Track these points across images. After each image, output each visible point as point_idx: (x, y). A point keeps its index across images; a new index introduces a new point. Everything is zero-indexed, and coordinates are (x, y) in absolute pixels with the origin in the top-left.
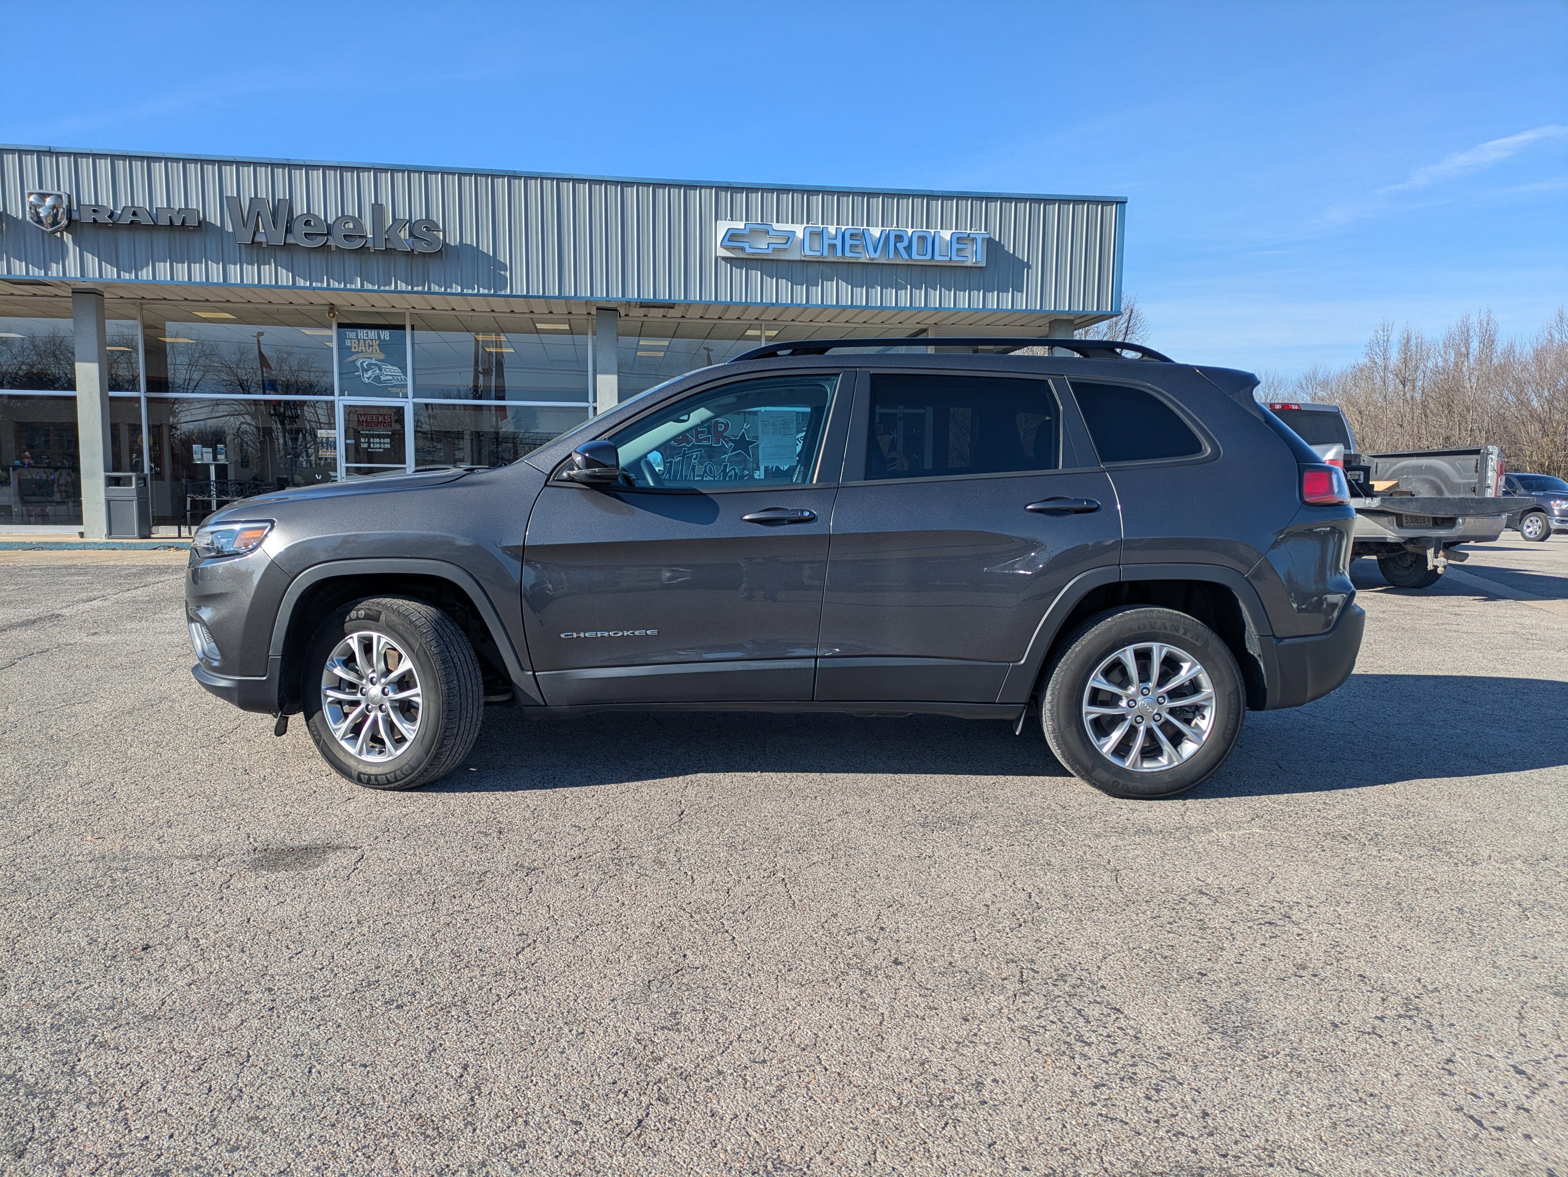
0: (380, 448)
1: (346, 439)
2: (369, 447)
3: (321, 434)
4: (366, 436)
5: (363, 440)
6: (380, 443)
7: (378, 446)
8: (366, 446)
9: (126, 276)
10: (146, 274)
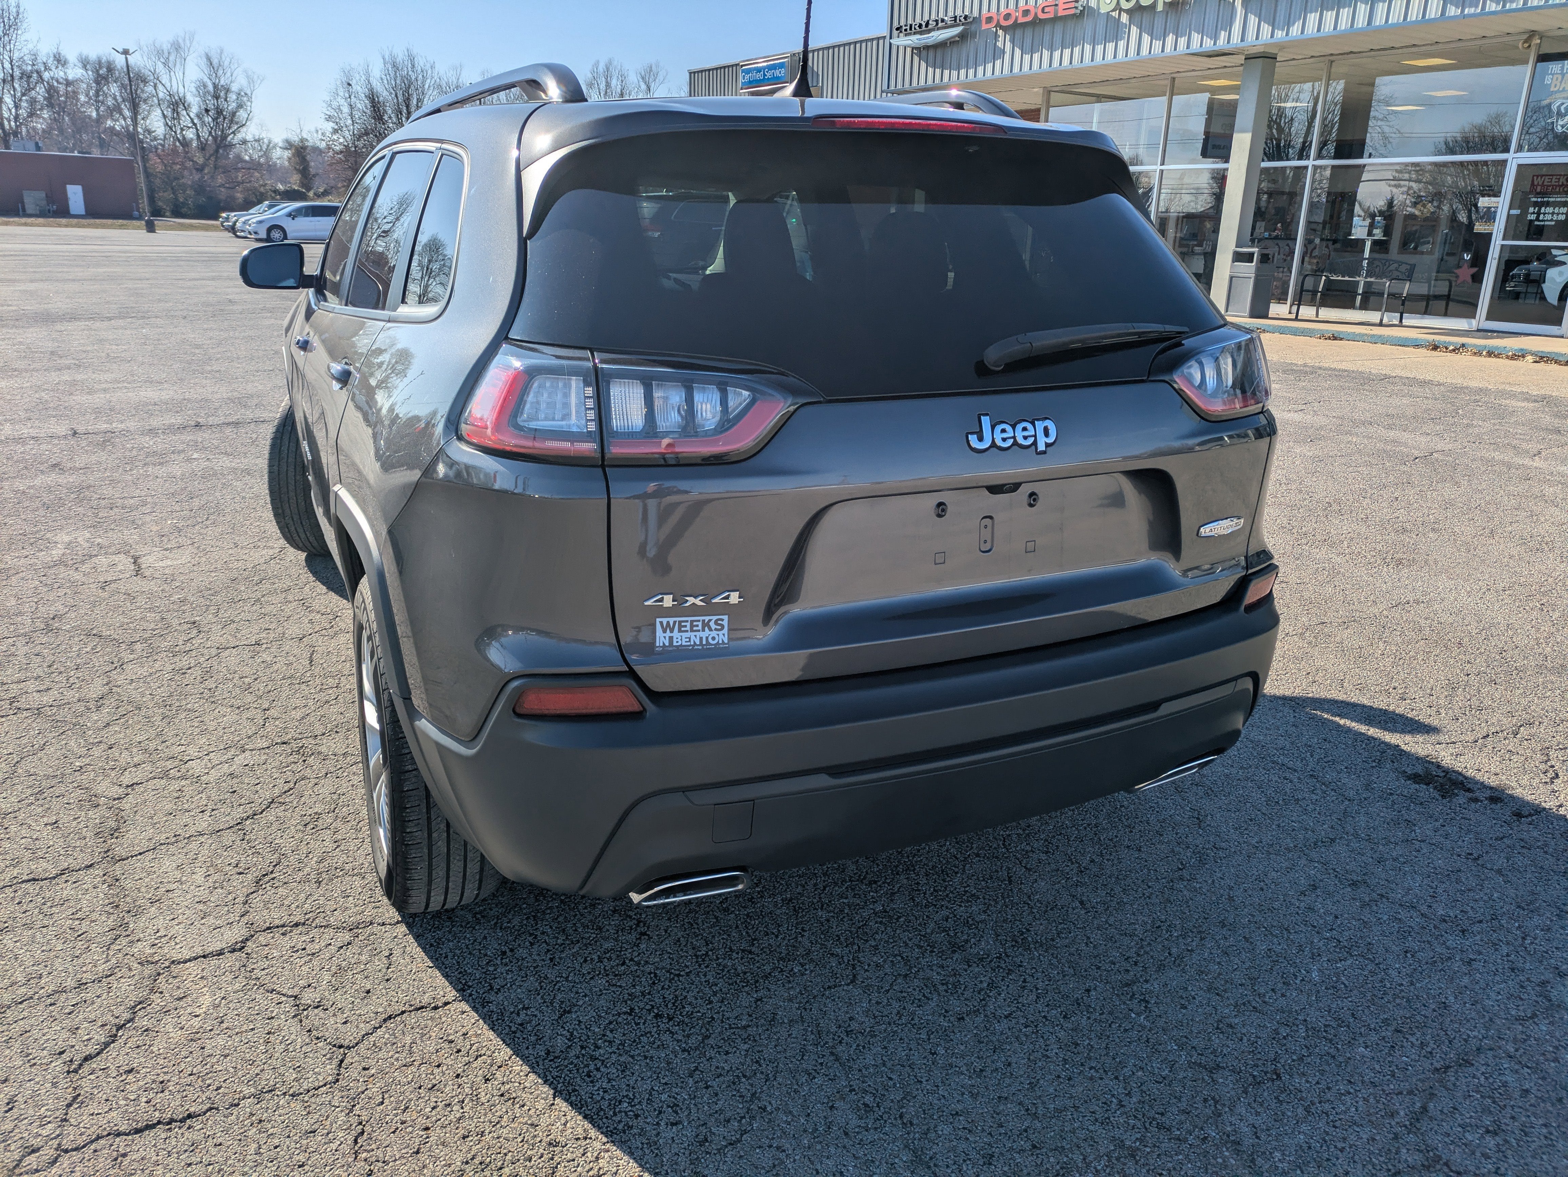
0: (1552, 220)
1: (1510, 209)
2: (1537, 219)
3: (1483, 202)
4: (1536, 204)
5: (1531, 210)
6: (1553, 213)
7: (1549, 217)
8: (1533, 217)
9: (1279, 34)
10: (1295, 30)
